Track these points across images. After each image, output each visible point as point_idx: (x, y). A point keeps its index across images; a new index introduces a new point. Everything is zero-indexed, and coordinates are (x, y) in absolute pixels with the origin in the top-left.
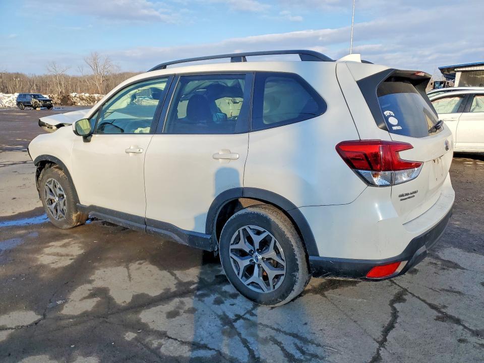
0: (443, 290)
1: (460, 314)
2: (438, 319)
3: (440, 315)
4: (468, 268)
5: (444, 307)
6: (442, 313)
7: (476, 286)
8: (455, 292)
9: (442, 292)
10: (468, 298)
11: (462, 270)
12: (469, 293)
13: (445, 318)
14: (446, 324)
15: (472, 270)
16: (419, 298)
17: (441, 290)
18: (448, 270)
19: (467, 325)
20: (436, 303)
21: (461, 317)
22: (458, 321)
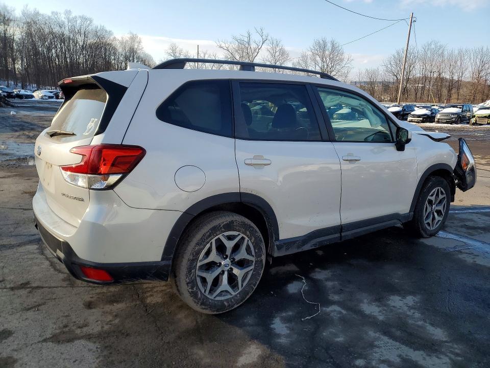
0: (44, 304)
1: (14, 294)
2: (28, 283)
3: (29, 286)
4: (40, 345)
5: (30, 292)
6: (28, 288)
7: (17, 325)
8: (32, 308)
9: (43, 301)
10: (16, 310)
11: (45, 337)
12: (18, 315)
13: (24, 286)
14: (20, 283)
15: (34, 346)
16: (56, 287)
17: (45, 302)
18: (60, 328)
19: (5, 290)
20: (40, 291)
21: (12, 293)
22: (12, 289)
